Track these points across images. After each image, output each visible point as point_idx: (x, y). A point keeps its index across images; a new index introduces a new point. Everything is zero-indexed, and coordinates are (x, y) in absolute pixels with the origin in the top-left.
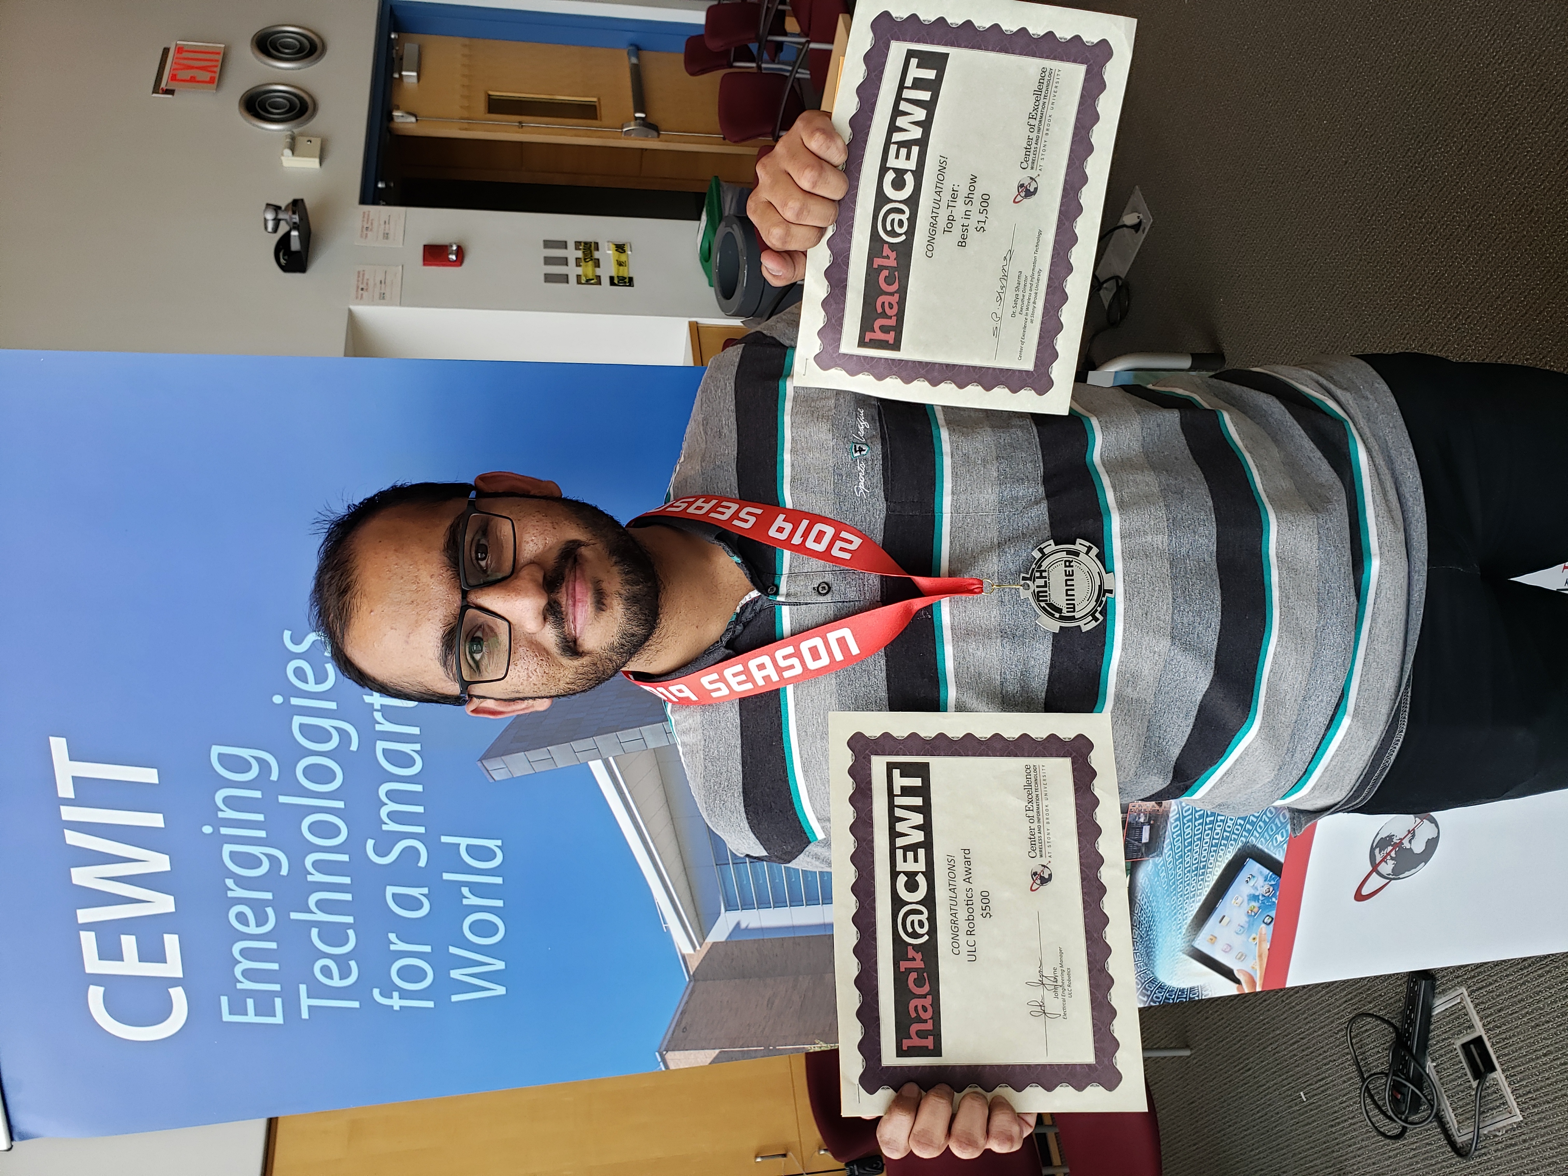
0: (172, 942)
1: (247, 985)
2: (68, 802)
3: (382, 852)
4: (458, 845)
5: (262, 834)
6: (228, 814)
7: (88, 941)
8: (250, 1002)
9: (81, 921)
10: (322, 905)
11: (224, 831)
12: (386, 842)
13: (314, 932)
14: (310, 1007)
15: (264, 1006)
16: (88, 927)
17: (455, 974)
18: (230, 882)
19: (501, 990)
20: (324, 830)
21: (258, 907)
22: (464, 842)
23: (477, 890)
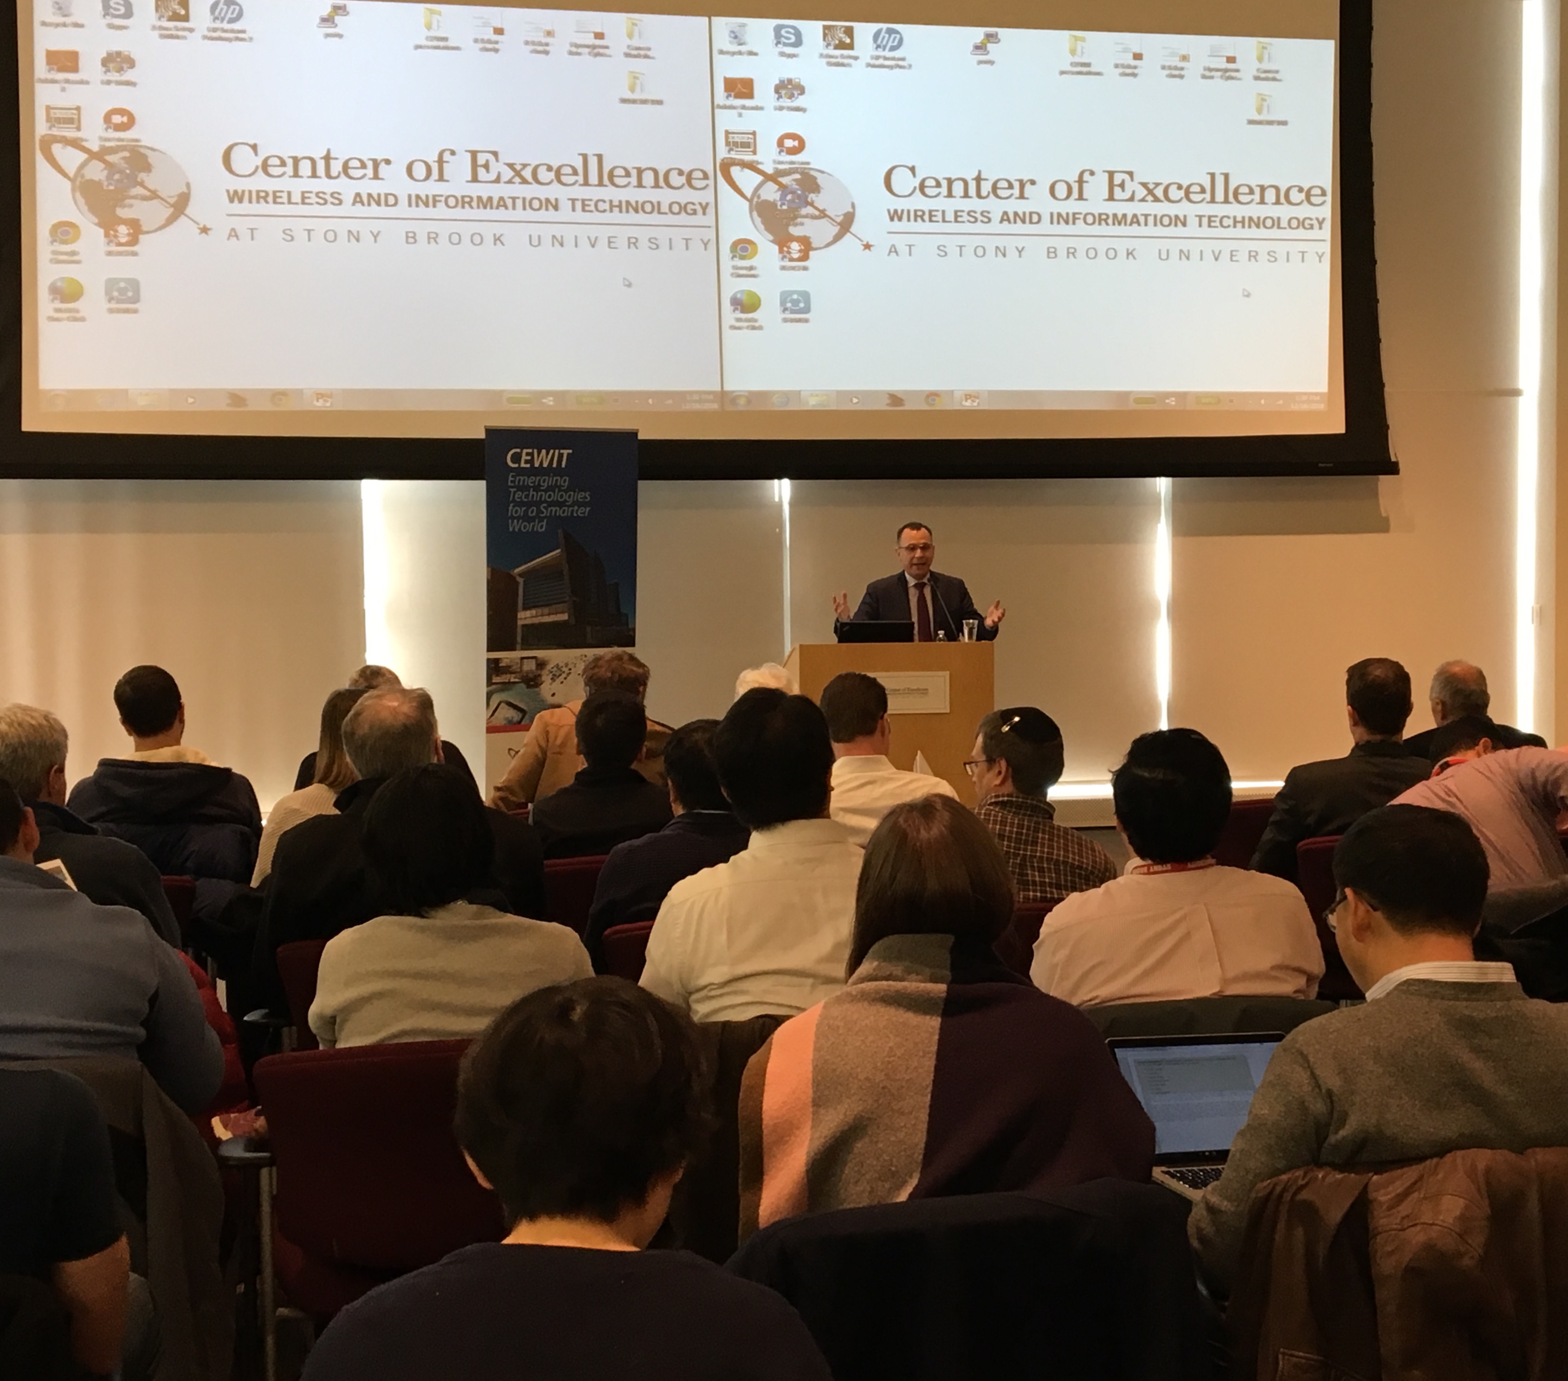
0: (528, 466)
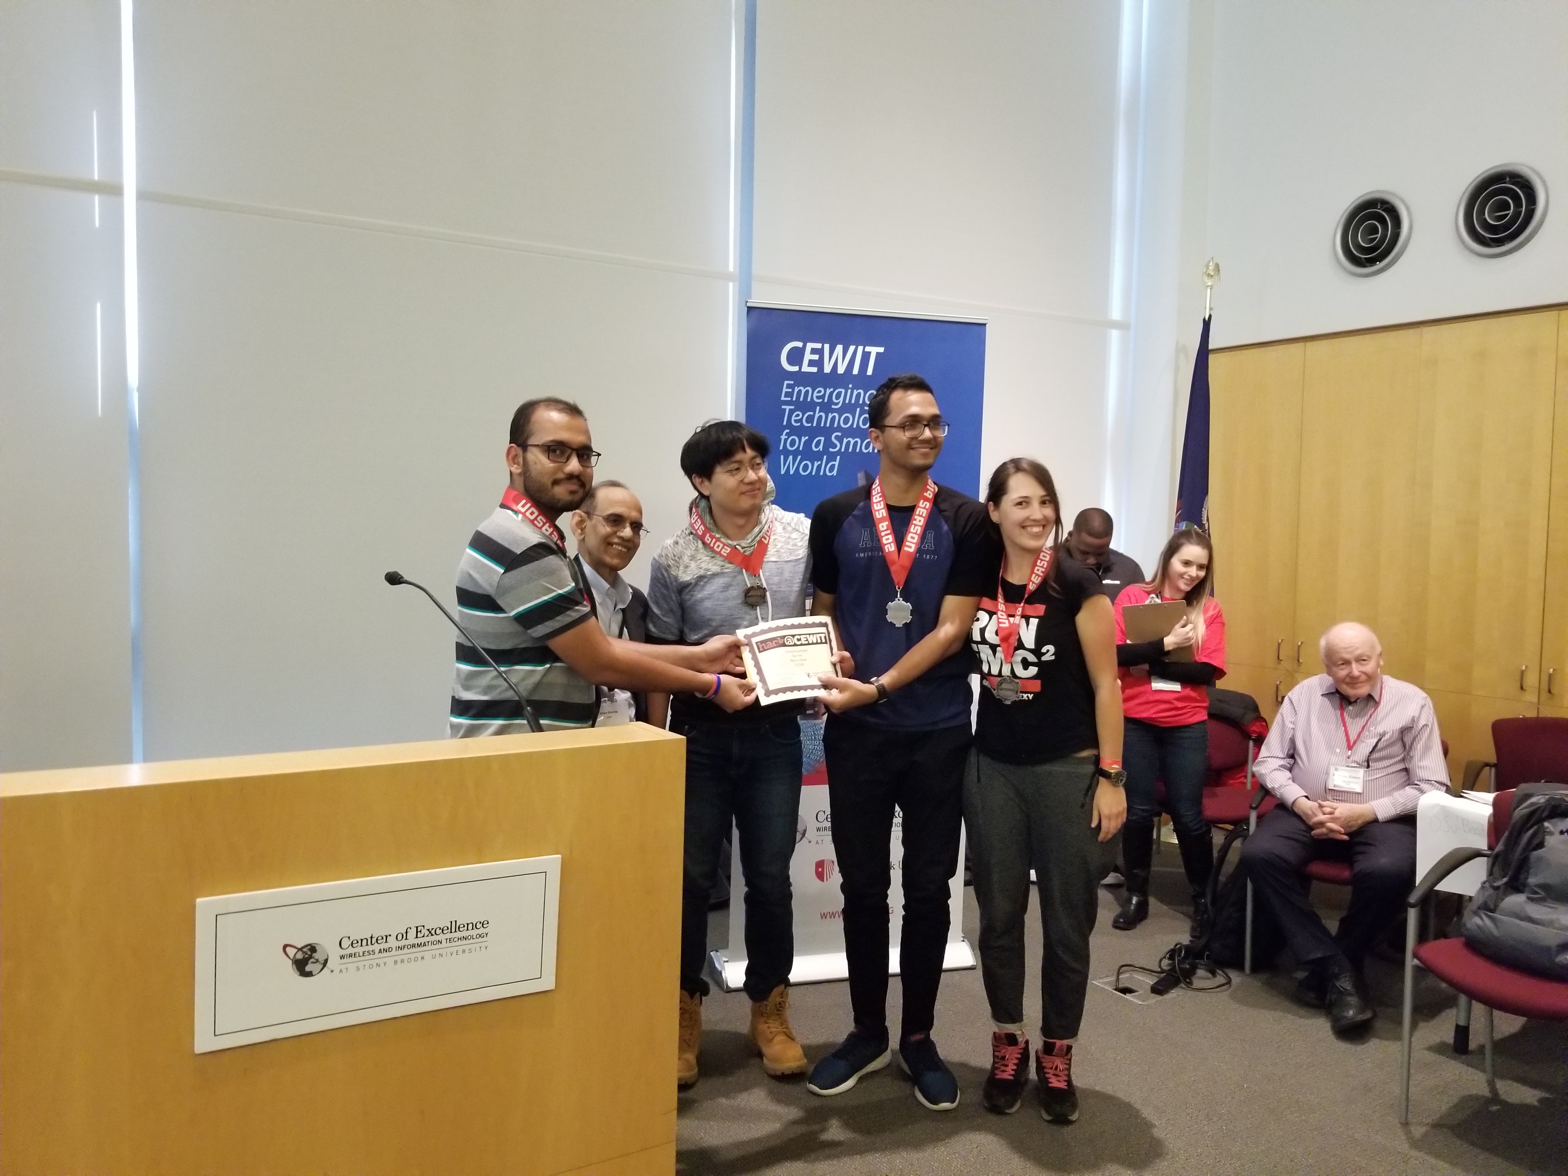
1: (797, 389)
2: (864, 349)
3: (836, 437)
4: (835, 461)
5: (847, 401)
6: (855, 392)
7: (818, 346)
8: (790, 390)
9: (825, 345)
10: (820, 417)
11: (849, 391)
12: (840, 439)
13: (812, 413)
14: (785, 409)
15: (787, 394)
16: (823, 347)
17: (791, 457)
18: (832, 390)
19: (783, 472)
20: (846, 420)
21: (823, 397)
22: (837, 463)
23: (819, 467)
